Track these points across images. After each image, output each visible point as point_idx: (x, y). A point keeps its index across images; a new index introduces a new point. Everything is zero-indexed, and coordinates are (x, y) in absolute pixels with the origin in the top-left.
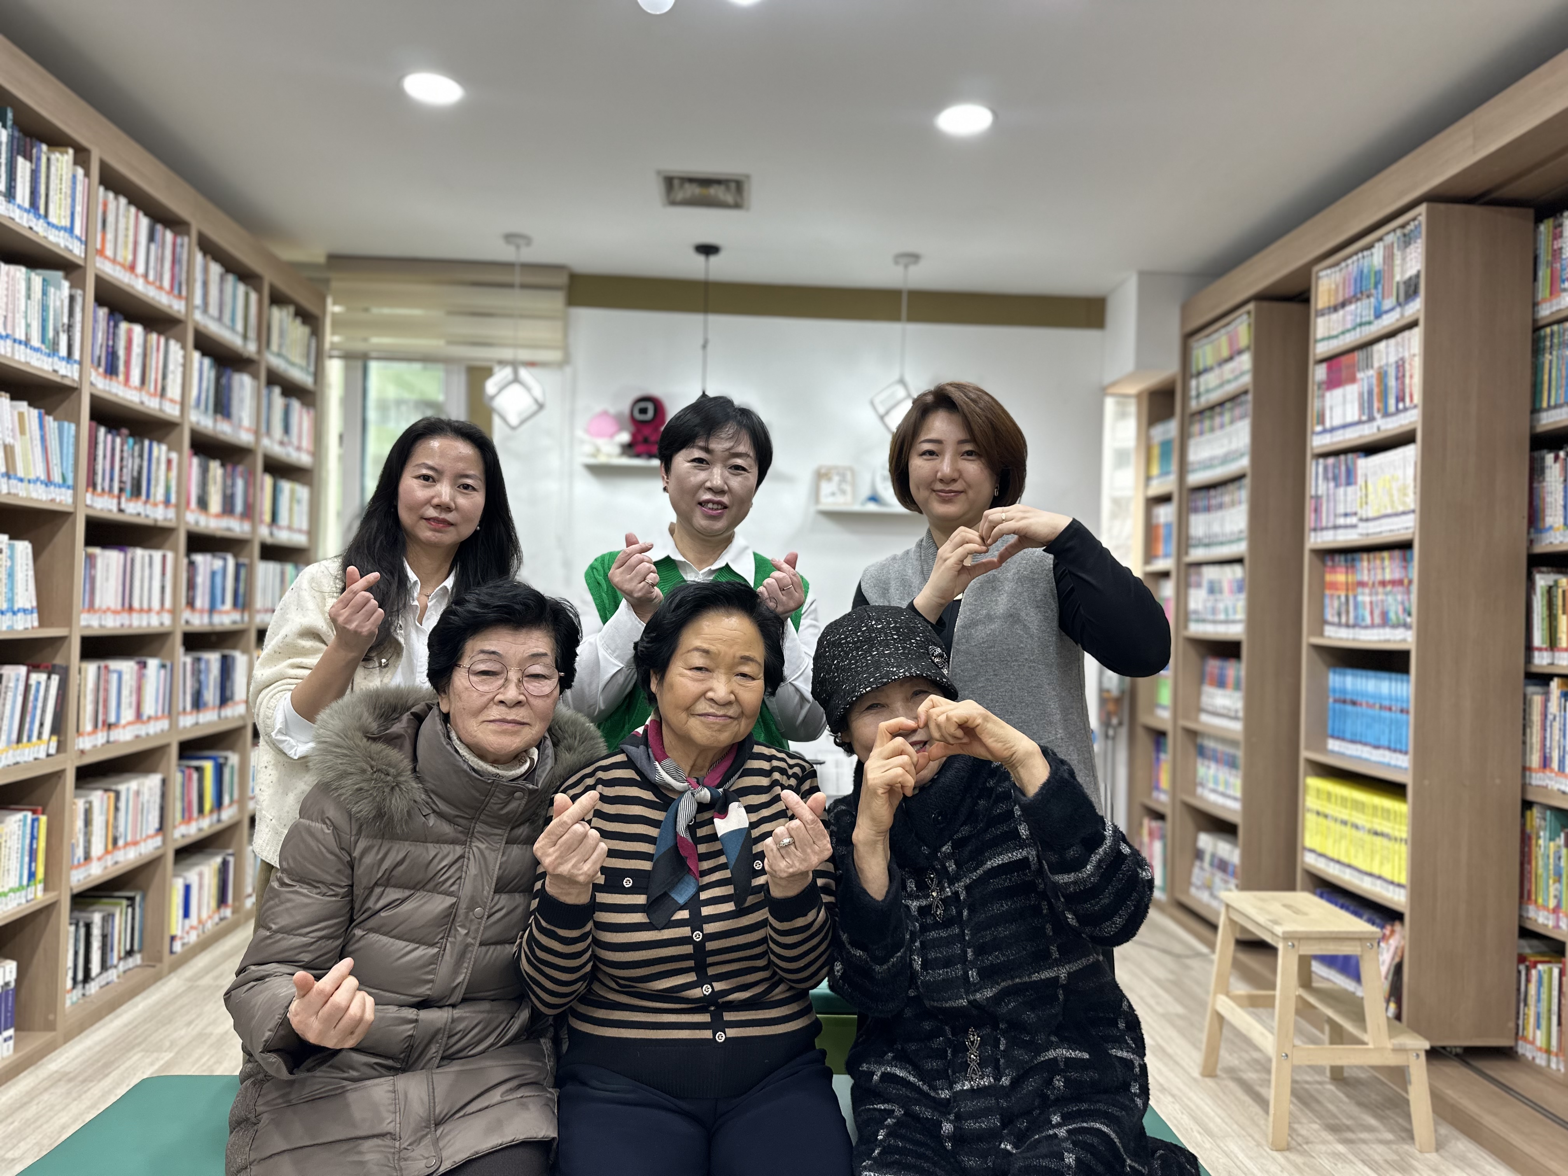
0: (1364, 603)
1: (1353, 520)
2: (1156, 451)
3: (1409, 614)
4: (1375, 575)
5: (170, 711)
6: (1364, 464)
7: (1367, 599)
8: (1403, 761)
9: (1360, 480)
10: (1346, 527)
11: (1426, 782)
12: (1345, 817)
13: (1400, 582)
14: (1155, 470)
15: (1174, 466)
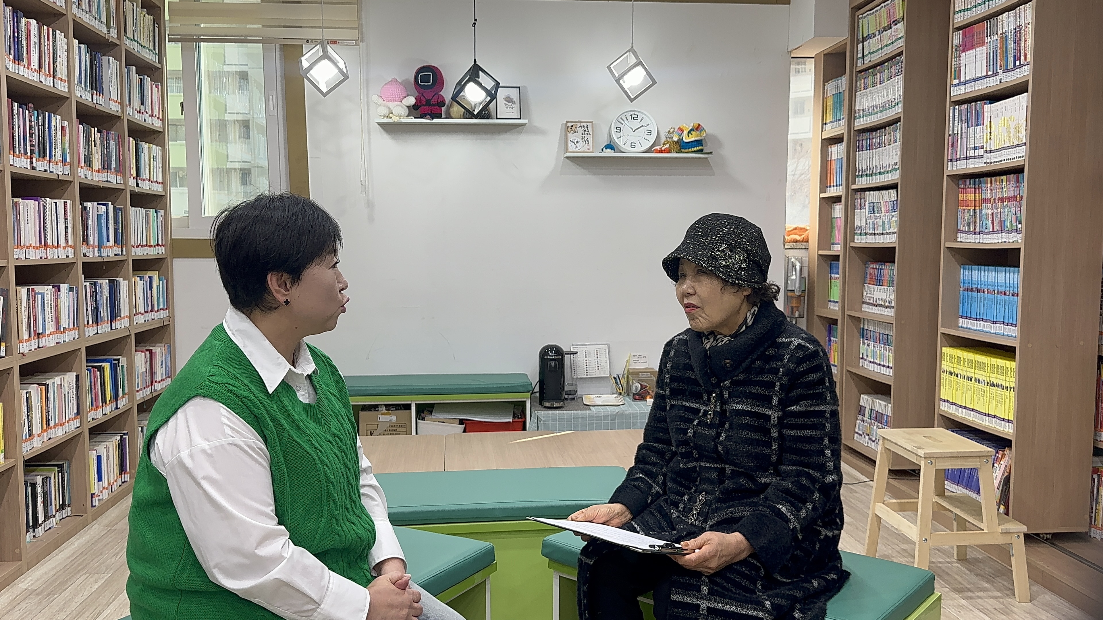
0: (988, 215)
1: (981, 152)
2: (830, 102)
3: (1020, 223)
4: (996, 193)
5: (77, 324)
6: (989, 109)
7: (990, 212)
8: (1013, 331)
9: (986, 122)
10: (975, 157)
11: (1030, 345)
12: (970, 375)
13: (1014, 198)
14: (829, 118)
15: (845, 115)
